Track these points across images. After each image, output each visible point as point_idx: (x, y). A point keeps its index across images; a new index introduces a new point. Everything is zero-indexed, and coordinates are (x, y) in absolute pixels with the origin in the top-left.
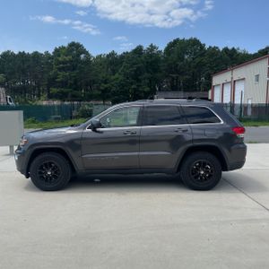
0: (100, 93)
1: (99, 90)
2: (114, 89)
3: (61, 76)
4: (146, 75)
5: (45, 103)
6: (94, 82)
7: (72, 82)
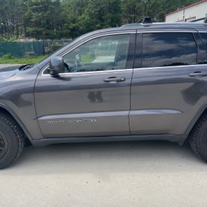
0: (69, 31)
1: (68, 28)
2: (81, 28)
3: (35, 16)
4: (109, 15)
5: (22, 40)
6: (64, 22)
7: (45, 22)
